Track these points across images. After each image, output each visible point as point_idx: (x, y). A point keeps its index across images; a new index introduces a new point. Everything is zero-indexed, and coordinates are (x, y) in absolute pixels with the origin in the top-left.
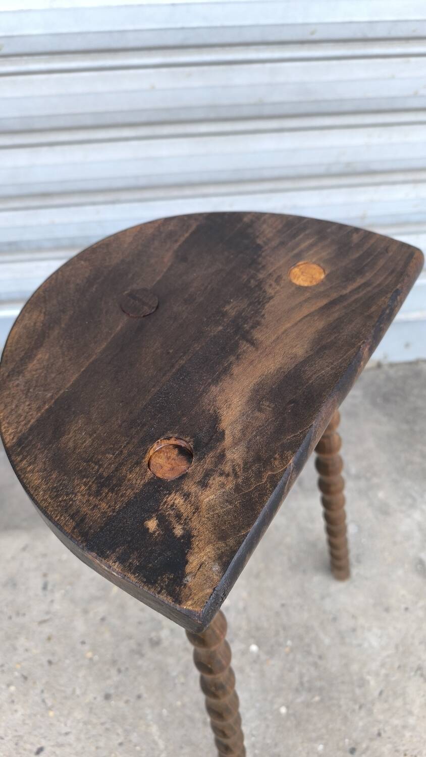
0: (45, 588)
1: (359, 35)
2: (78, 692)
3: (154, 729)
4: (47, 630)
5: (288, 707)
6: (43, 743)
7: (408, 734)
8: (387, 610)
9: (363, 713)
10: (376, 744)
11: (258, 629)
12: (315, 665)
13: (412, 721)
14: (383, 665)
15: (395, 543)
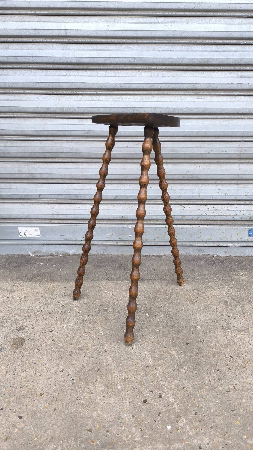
0: (64, 295)
1: (188, 135)
2: (71, 319)
3: (101, 330)
4: (62, 304)
5: (160, 330)
6: (53, 330)
7: (214, 343)
8: (209, 311)
9: (194, 335)
10: (199, 344)
11: (150, 311)
12: (174, 321)
13: (216, 339)
14: (205, 324)
15: (214, 296)
